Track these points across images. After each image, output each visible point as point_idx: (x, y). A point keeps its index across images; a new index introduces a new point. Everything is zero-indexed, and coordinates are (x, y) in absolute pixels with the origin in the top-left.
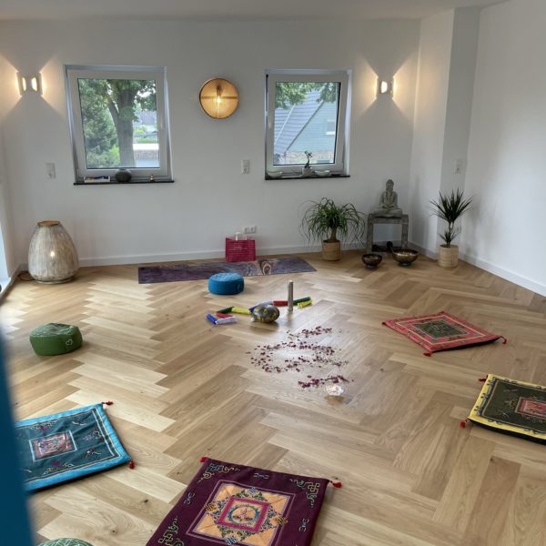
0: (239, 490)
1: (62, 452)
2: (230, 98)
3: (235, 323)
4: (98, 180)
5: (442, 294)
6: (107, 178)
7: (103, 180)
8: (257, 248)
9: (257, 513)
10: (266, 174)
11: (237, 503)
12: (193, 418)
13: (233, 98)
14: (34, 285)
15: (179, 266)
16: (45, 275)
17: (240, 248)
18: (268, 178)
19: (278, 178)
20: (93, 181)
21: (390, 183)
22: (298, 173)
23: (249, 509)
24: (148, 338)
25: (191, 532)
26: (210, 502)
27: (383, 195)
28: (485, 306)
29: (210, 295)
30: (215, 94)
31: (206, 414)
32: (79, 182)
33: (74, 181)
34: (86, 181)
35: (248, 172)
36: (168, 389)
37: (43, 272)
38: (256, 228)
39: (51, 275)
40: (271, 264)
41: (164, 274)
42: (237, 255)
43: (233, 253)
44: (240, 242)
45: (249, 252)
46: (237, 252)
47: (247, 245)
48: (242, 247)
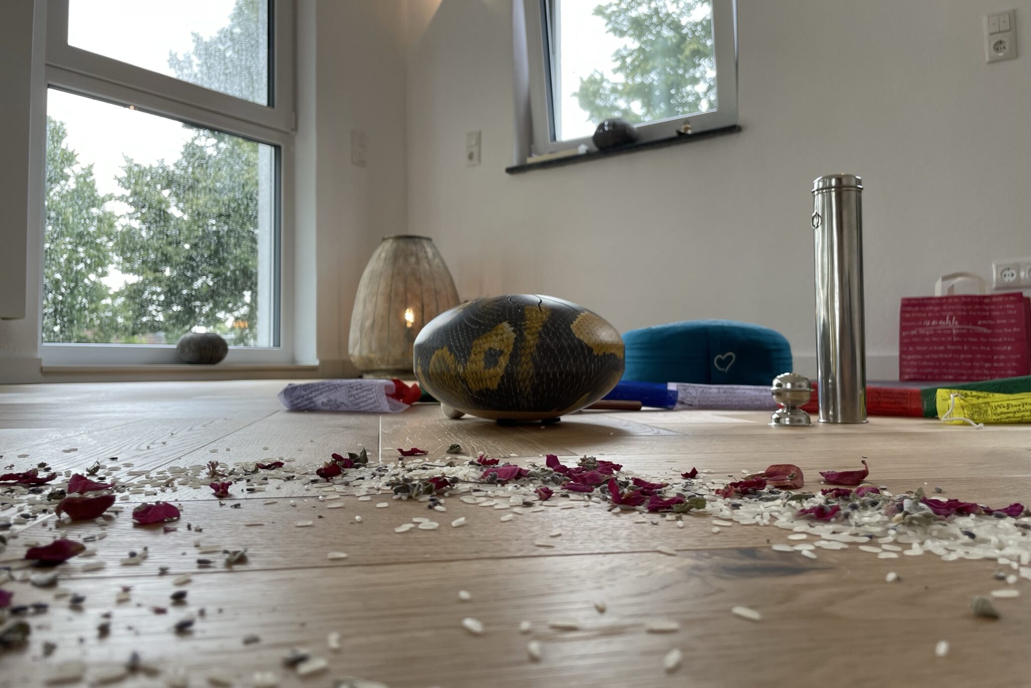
17: (951, 325)
42: (937, 352)
43: (922, 344)
44: (954, 304)
45: (997, 344)
46: (940, 343)
47: (991, 317)
48: (962, 320)
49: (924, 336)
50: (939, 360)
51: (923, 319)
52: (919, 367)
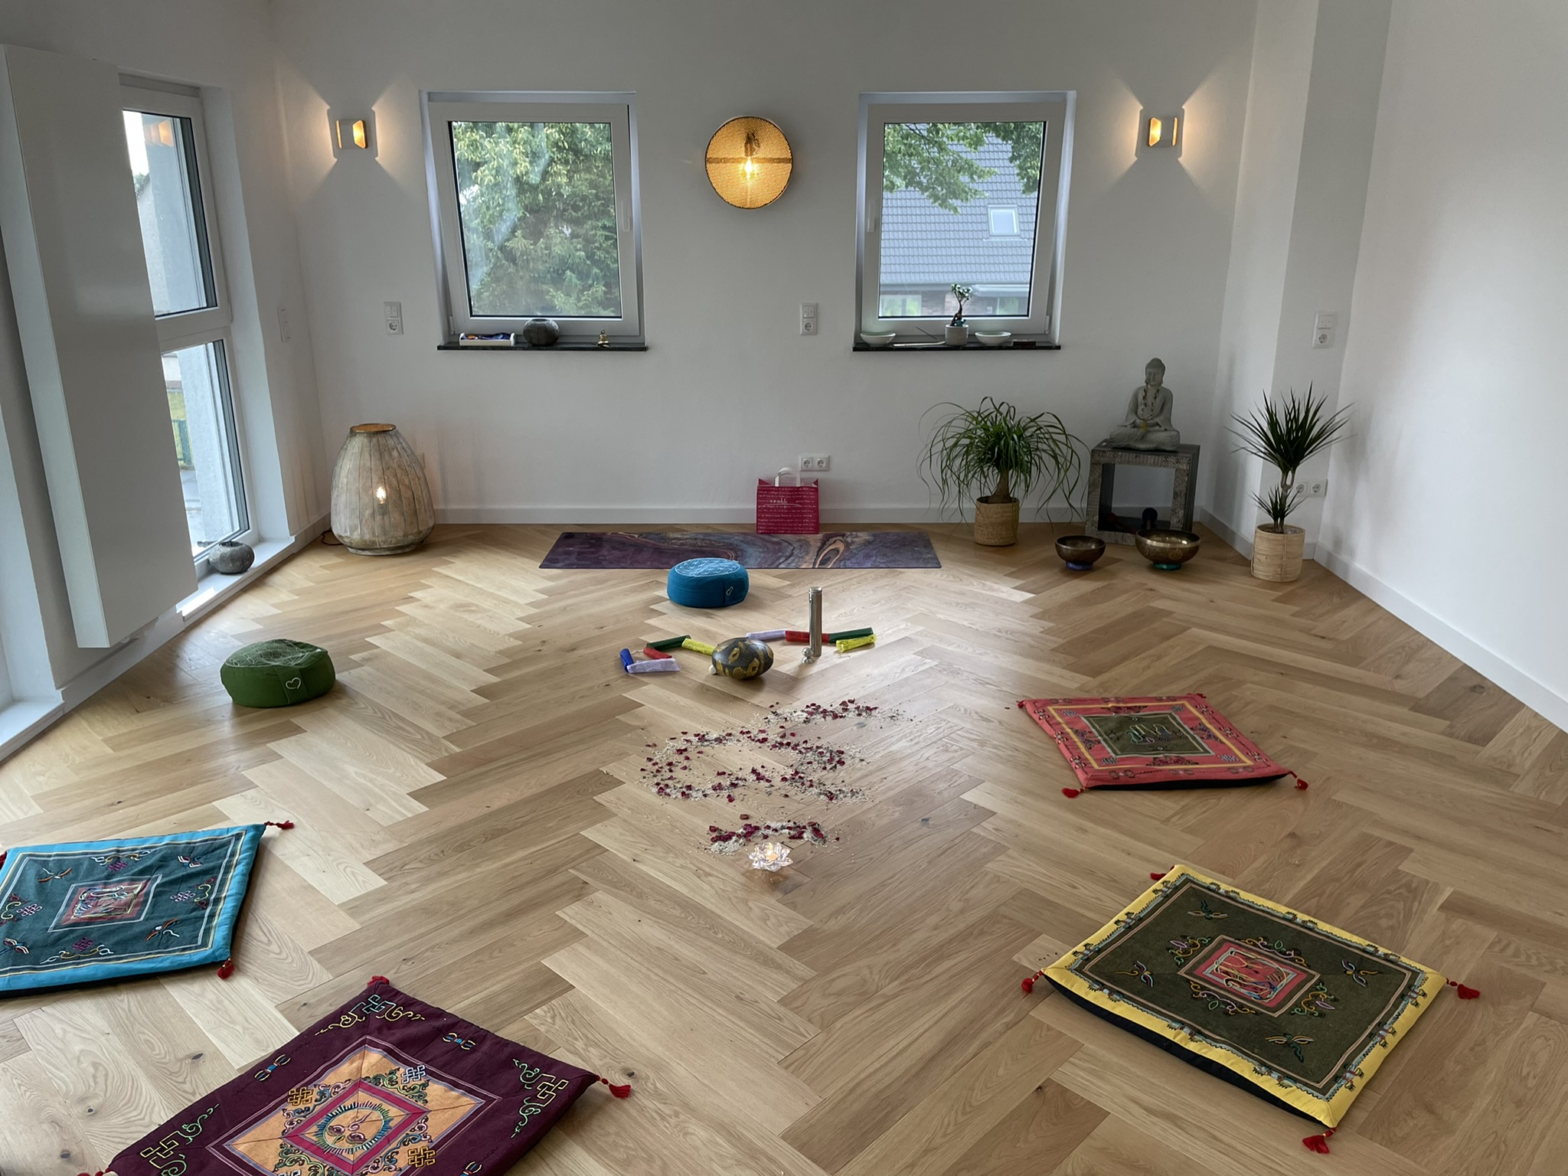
0: (391, 1065)
1: (112, 920)
2: (772, 160)
3: (672, 673)
4: (489, 341)
5: (1211, 647)
6: (507, 336)
7: (499, 341)
8: (823, 506)
9: (386, 1127)
10: (857, 336)
11: (362, 1096)
12: (427, 881)
13: (780, 161)
14: (338, 555)
15: (648, 535)
16: (356, 536)
17: (783, 503)
18: (861, 346)
19: (886, 347)
20: (477, 342)
21: (1156, 368)
22: (935, 338)
23: (376, 1115)
24: (467, 688)
25: (219, 1147)
26: (307, 1084)
27: (1136, 396)
28: (1306, 687)
29: (667, 606)
30: (740, 150)
31: (461, 876)
32: (451, 344)
33: (441, 342)
34: (462, 343)
35: (816, 332)
36: (425, 809)
37: (353, 529)
38: (829, 459)
39: (367, 537)
40: (847, 545)
41: (604, 552)
42: (777, 518)
43: (768, 513)
44: (785, 491)
45: (805, 513)
46: (778, 513)
47: (802, 499)
48: (789, 501)
49: (770, 509)
50: (777, 522)
51: (769, 499)
52: (767, 526)
